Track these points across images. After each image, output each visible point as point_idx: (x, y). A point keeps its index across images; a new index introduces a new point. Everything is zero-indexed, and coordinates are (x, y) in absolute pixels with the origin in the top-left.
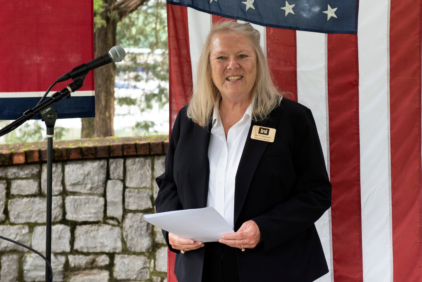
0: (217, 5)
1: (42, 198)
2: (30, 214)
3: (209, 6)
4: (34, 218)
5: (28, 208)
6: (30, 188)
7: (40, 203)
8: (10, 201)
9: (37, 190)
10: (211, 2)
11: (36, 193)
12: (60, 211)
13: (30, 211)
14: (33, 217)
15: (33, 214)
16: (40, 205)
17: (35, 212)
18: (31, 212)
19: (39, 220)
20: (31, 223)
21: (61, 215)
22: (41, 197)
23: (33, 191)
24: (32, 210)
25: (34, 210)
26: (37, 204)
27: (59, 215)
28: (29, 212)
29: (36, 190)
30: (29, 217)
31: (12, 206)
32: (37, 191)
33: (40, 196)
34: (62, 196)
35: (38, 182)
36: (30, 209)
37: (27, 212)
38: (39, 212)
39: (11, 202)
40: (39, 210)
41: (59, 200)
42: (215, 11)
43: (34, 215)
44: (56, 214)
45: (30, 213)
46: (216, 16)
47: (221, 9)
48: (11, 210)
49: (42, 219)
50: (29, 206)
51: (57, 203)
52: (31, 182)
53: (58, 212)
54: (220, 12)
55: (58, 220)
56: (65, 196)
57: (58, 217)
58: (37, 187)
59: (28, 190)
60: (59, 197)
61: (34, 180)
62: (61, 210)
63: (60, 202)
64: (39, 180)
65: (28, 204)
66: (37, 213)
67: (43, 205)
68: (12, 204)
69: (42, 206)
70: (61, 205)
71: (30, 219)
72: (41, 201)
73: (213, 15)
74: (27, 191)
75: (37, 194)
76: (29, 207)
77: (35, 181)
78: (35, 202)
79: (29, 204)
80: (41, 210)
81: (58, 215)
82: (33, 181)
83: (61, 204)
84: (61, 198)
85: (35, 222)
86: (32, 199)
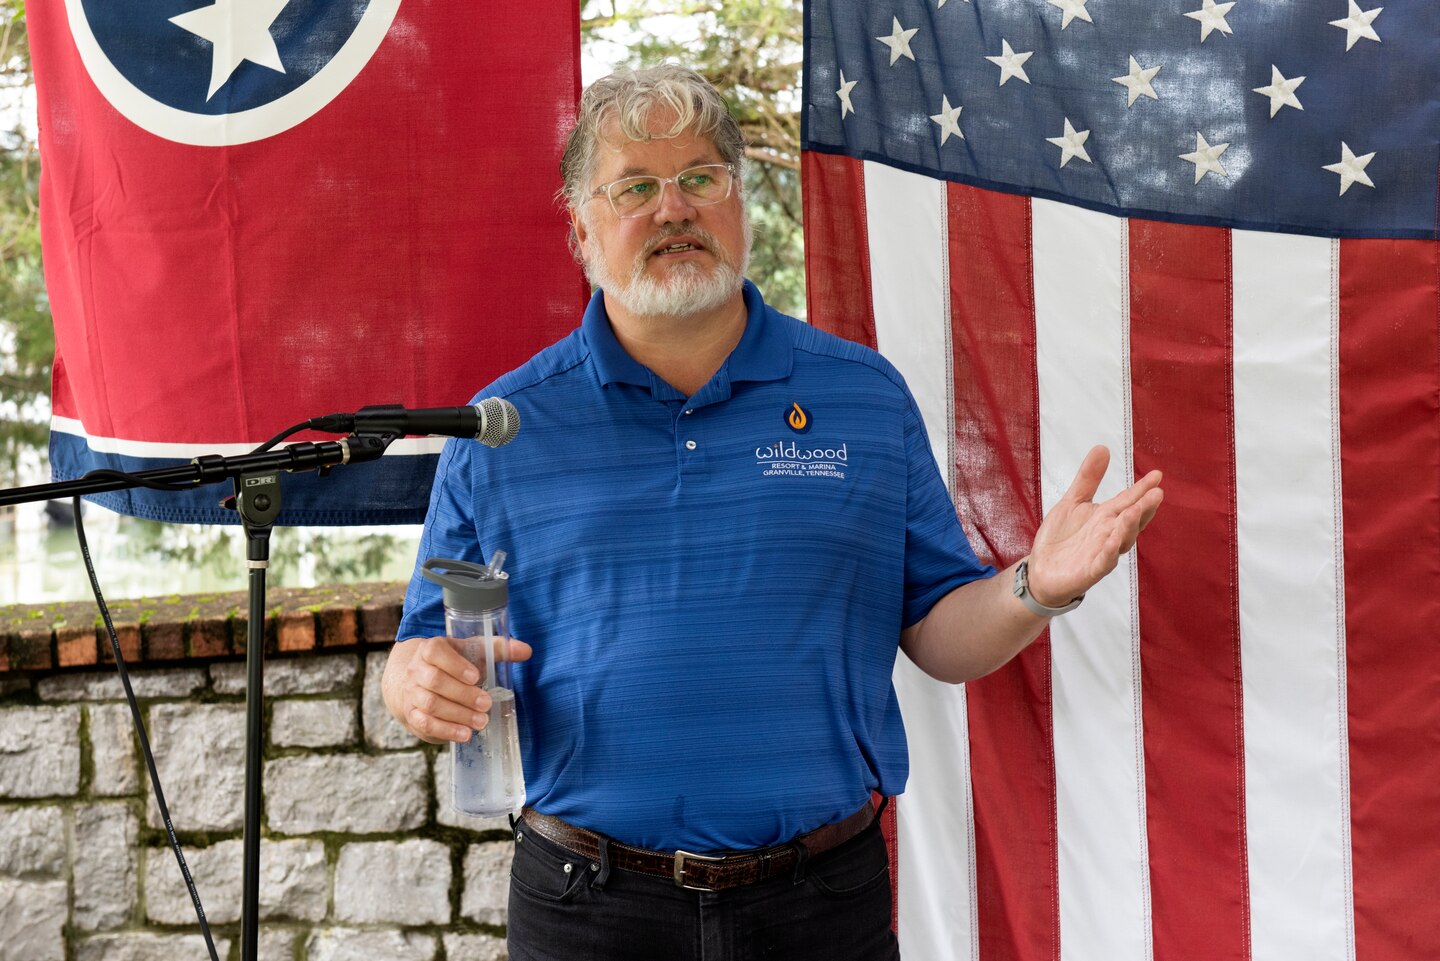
0: (965, 151)
1: (366, 757)
2: (328, 806)
3: (938, 153)
4: (342, 818)
5: (323, 788)
6: (328, 726)
7: (357, 773)
8: (268, 765)
9: (352, 731)
10: (943, 142)
11: (346, 740)
12: (418, 798)
13: (329, 796)
14: (337, 815)
15: (338, 805)
16: (359, 778)
17: (346, 798)
18: (332, 801)
19: (357, 825)
20: (331, 833)
21: (424, 810)
22: (361, 754)
23: (338, 735)
24: (335, 792)
25: (340, 795)
26: (351, 776)
27: (418, 809)
28: (326, 799)
29: (348, 733)
30: (324, 814)
31: (275, 779)
32: (350, 736)
33: (358, 752)
34: (425, 751)
35: (355, 707)
36: (329, 790)
37: (320, 800)
38: (356, 799)
39: (272, 768)
40: (355, 793)
41: (417, 765)
42: (957, 168)
43: (341, 809)
44: (409, 805)
45: (328, 801)
46: (959, 187)
47: (975, 163)
48: (273, 793)
49: (364, 822)
50: (327, 780)
51: (411, 773)
52: (333, 705)
53: (413, 800)
54: (974, 174)
55: (413, 826)
56: (435, 752)
57: (413, 816)
58: (351, 724)
59: (324, 734)
60: (415, 754)
61: (342, 703)
62: (423, 795)
63: (421, 770)
64: (355, 702)
65: (322, 774)
66: (350, 802)
67: (368, 779)
68: (275, 773)
69: (365, 781)
70: (423, 780)
71: (329, 822)
72: (363, 765)
73: (951, 183)
74: (320, 735)
75: (349, 744)
76: (327, 784)
77: (346, 704)
78: (345, 768)
79: (327, 775)
80: (362, 795)
81: (413, 809)
82: (340, 706)
83: (421, 777)
84: (423, 758)
85: (343, 830)
86: (337, 759)
